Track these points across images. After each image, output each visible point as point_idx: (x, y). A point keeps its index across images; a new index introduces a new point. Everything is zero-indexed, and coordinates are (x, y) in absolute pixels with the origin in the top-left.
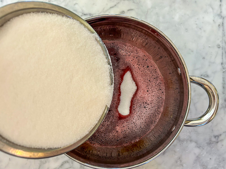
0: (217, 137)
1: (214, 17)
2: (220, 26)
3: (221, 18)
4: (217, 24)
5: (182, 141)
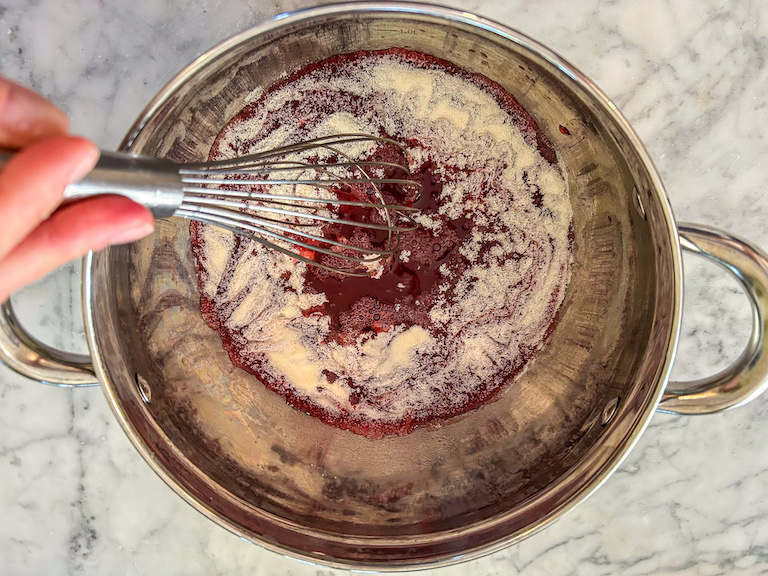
1: (106, 437)
2: (85, 405)
3: (80, 431)
4: (93, 411)
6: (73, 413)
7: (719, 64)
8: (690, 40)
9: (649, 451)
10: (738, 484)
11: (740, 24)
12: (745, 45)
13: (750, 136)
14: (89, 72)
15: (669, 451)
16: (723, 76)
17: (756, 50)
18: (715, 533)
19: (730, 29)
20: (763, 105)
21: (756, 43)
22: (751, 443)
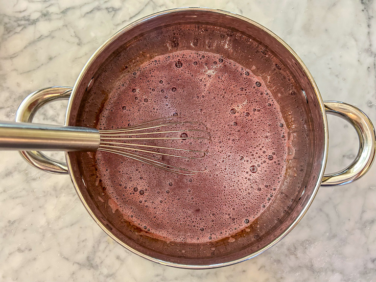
1: (359, 54)
2: (369, 69)
3: (371, 56)
4: (365, 67)
5: (318, 272)
6: (375, 65)
7: (107, 256)
8: (122, 264)
10: (51, 59)
11: (101, 274)
13: (86, 227)
14: (373, 222)
16: (104, 251)
17: (92, 264)
19: (105, 271)
20: (83, 241)
21: (93, 267)
22: (50, 81)
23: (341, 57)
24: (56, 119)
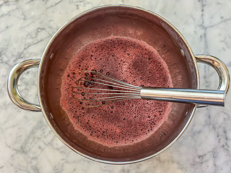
0: (201, 158)
1: (195, 28)
2: (201, 37)
3: (203, 29)
4: (199, 36)
5: (163, 162)
6: (205, 34)
7: (33, 146)
8: (42, 151)
9: (35, 36)
10: (7, 27)
11: (29, 157)
12: (27, 152)
13: (22, 128)
14: (200, 132)
15: (29, 36)
16: (31, 143)
17: (24, 151)
18: (12, 11)
19: (31, 155)
20: (19, 137)
21: (24, 152)
22: (6, 41)
23: (184, 29)
24: (8, 63)
